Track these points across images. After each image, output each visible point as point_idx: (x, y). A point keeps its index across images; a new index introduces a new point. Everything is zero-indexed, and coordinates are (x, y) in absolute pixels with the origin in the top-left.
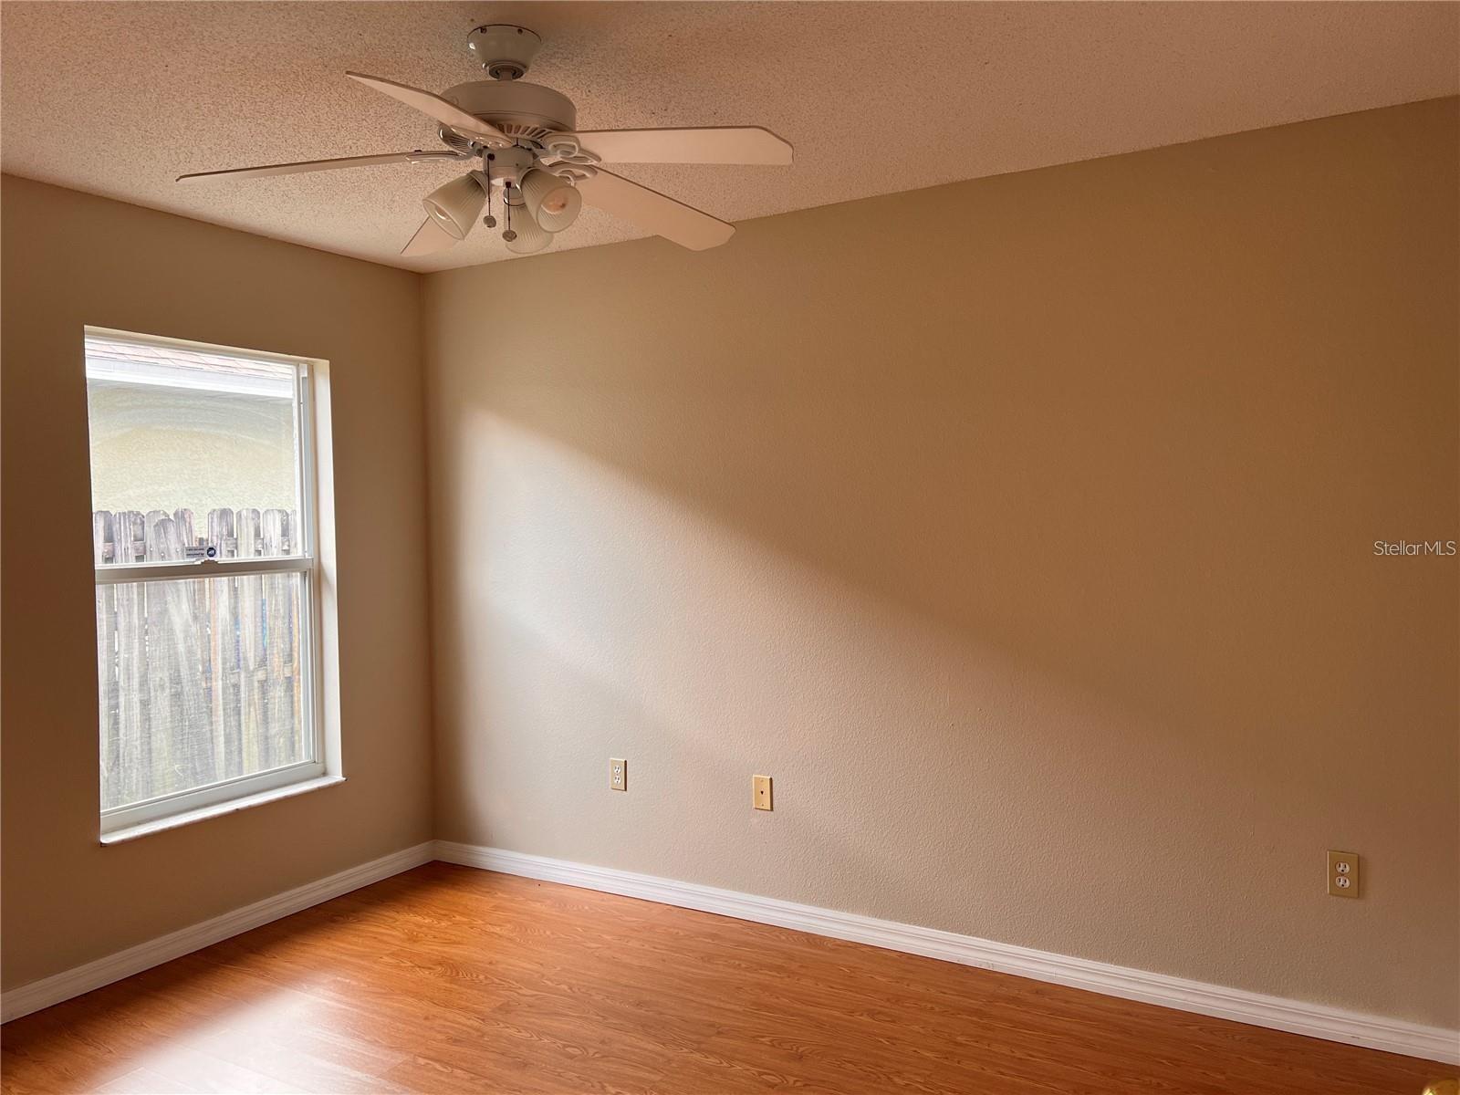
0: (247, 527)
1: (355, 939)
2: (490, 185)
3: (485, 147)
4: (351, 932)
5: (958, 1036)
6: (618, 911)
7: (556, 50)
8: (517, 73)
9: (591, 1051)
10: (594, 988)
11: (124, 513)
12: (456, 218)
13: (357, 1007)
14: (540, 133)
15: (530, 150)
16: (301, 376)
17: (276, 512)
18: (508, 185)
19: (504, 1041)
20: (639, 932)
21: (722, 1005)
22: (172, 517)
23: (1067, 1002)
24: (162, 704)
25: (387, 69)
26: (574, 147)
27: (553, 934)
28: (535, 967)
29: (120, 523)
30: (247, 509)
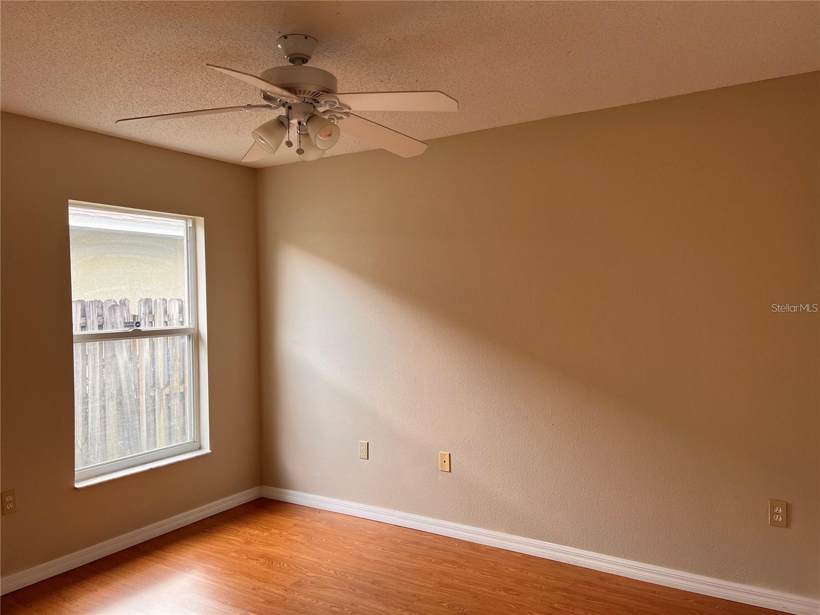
0: (160, 308)
1: (216, 543)
2: (289, 123)
3: (287, 102)
4: (214, 538)
5: (555, 604)
6: (363, 528)
7: (326, 47)
8: (305, 61)
9: (346, 610)
10: (348, 573)
11: (92, 301)
12: (270, 142)
13: (215, 582)
14: (317, 94)
15: (312, 103)
16: (189, 226)
17: (176, 300)
18: (299, 123)
19: (297, 603)
20: (374, 540)
21: (421, 583)
22: (118, 303)
23: (618, 585)
24: (112, 407)
25: (233, 59)
26: (336, 102)
27: (326, 540)
28: (316, 560)
29: (90, 307)
30: (160, 299)
